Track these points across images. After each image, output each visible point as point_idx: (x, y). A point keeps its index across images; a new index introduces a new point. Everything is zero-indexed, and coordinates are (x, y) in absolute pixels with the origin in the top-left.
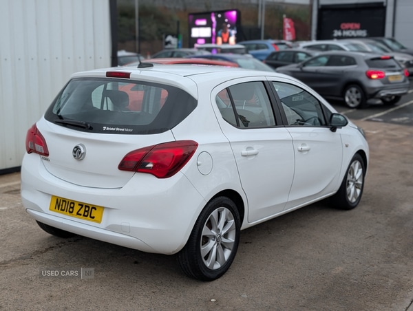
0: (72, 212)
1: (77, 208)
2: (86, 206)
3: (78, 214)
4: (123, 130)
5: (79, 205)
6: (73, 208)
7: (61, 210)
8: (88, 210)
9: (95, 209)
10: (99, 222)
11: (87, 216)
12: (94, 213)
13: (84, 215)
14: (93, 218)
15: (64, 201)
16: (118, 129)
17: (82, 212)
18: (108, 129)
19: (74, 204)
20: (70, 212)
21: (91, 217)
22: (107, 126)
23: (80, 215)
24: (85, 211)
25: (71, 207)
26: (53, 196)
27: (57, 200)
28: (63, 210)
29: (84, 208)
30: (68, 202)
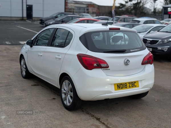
0: (127, 87)
1: (128, 85)
2: (132, 83)
3: (129, 87)
4: (137, 50)
5: (129, 83)
6: (126, 86)
7: (121, 88)
8: (133, 84)
9: (136, 83)
10: (138, 87)
11: (133, 86)
12: (136, 84)
13: (132, 87)
14: (136, 86)
15: (121, 84)
17: (131, 86)
18: (132, 50)
19: (126, 84)
20: (125, 88)
21: (135, 86)
23: (131, 87)
24: (132, 85)
25: (125, 86)
26: (114, 84)
27: (118, 85)
28: (123, 88)
30: (124, 84)
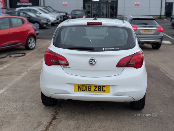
0: (91, 90)
1: (93, 88)
2: (99, 87)
3: (94, 90)
4: (114, 49)
5: (94, 86)
6: (91, 88)
7: (83, 90)
8: (100, 88)
9: (105, 87)
10: (109, 92)
11: (100, 91)
12: (105, 89)
13: (99, 91)
14: (105, 91)
15: (84, 86)
16: (111, 49)
17: (97, 89)
18: (105, 49)
19: (91, 86)
20: (89, 90)
21: (103, 91)
22: (105, 48)
23: (97, 91)
24: (99, 89)
25: (89, 88)
26: (75, 84)
27: (79, 86)
28: (85, 90)
29: (98, 87)
30: (87, 86)
